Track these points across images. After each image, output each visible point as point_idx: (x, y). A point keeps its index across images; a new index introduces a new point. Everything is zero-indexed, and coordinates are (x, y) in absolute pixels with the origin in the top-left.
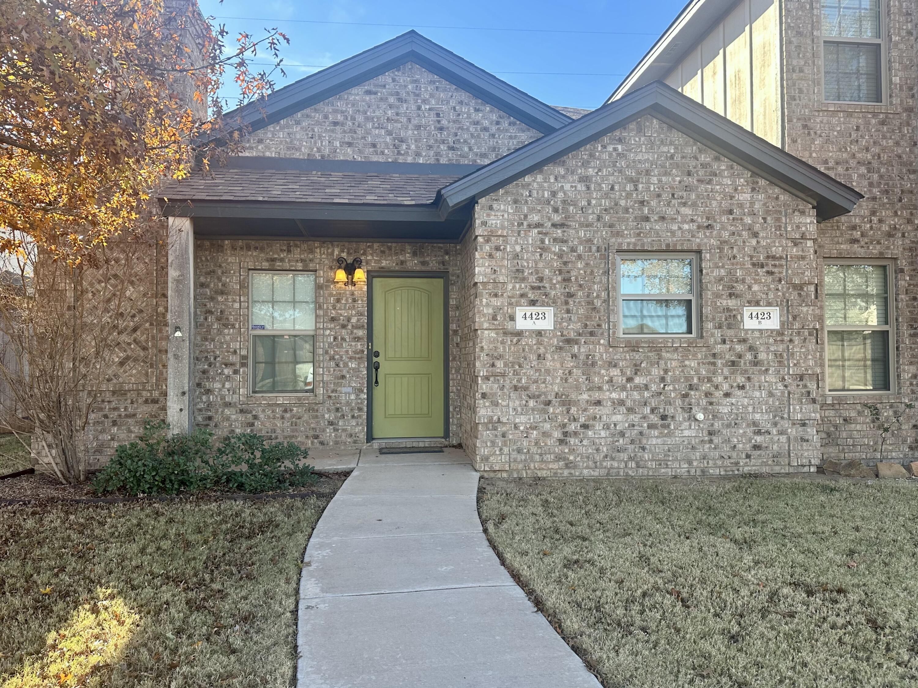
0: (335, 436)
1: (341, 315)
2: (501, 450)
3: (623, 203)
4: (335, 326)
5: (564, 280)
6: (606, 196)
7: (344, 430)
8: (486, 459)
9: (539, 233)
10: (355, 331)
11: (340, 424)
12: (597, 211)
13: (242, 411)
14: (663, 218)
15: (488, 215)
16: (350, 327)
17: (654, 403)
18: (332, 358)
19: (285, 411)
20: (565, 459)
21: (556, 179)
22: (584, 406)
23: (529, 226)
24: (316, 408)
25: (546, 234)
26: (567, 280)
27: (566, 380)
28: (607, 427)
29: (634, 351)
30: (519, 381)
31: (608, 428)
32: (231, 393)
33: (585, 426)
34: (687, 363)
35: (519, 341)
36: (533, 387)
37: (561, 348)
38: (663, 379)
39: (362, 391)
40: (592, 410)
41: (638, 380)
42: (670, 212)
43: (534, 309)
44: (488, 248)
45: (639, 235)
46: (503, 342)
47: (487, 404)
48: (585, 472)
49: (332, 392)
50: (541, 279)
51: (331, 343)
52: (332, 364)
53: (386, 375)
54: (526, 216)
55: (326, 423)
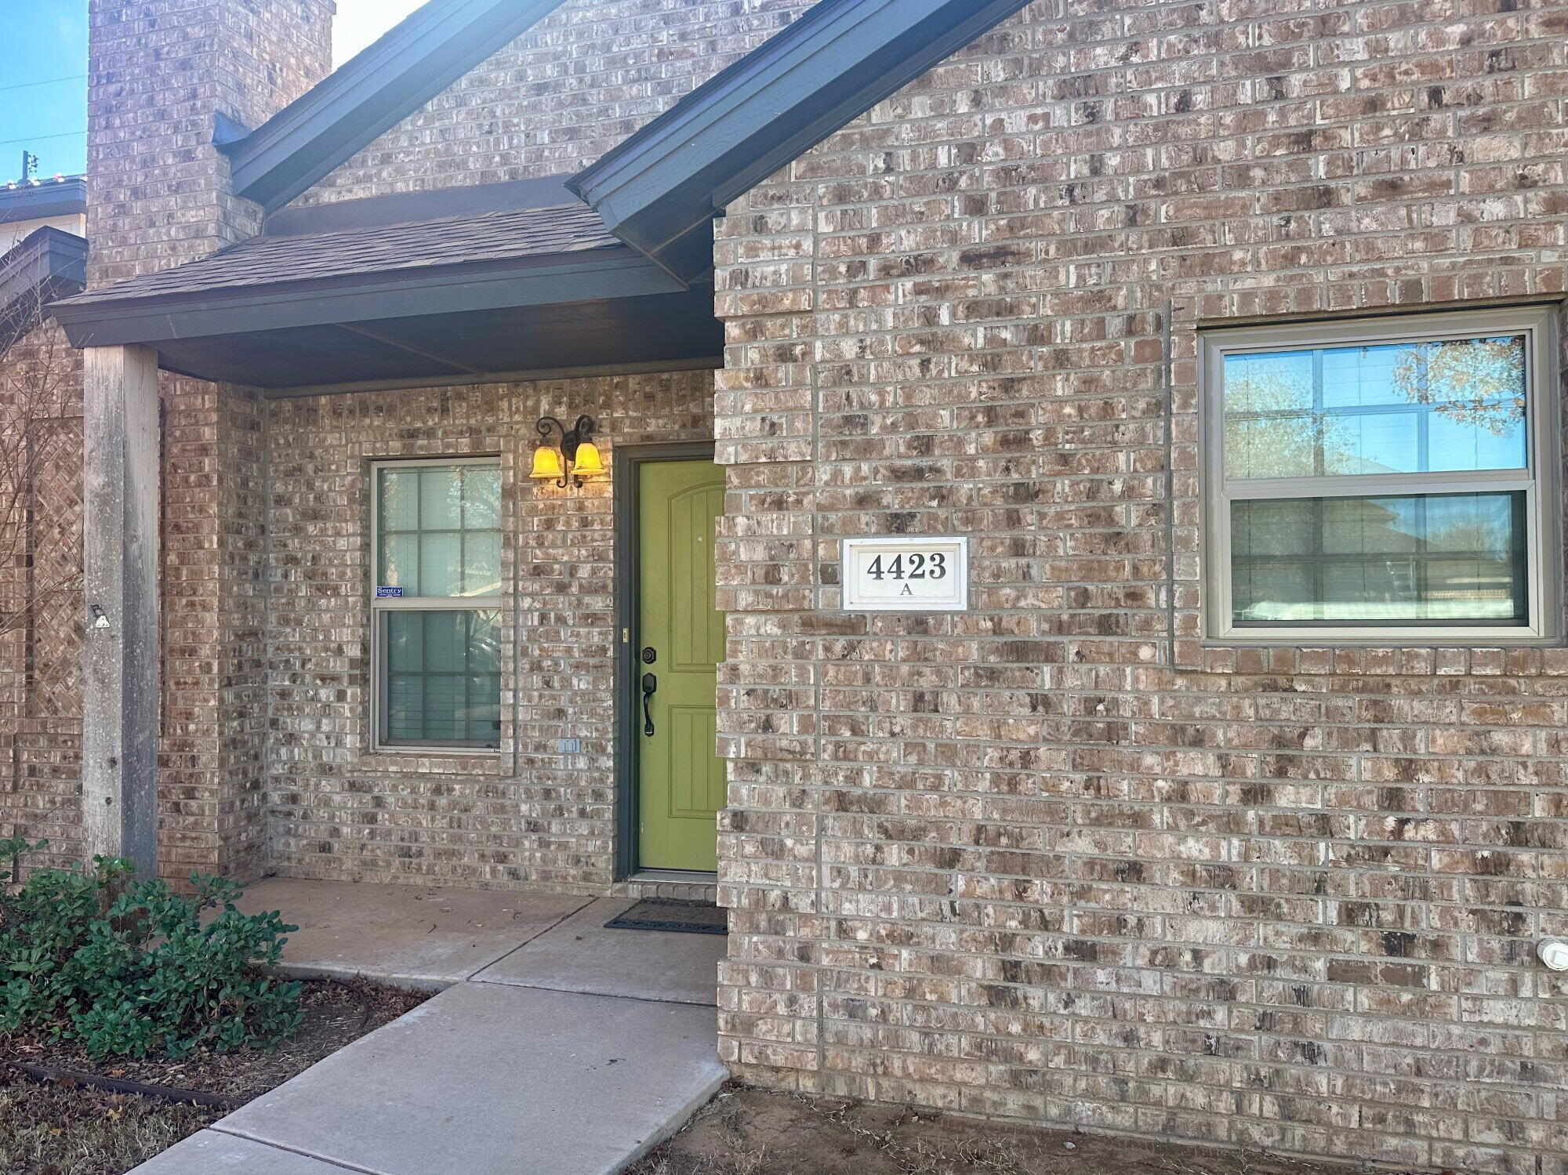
0: (544, 858)
1: (556, 560)
2: (792, 1001)
3: (1225, 150)
4: (542, 588)
5: (1005, 442)
6: (1162, 132)
7: (562, 846)
8: (744, 1026)
9: (919, 290)
10: (587, 600)
11: (554, 829)
12: (1128, 191)
13: (353, 786)
14: (1391, 188)
15: (753, 251)
16: (574, 589)
17: (1355, 884)
18: (536, 667)
19: (438, 791)
20: (1008, 1056)
21: (977, 101)
22: (1076, 880)
23: (886, 270)
24: (501, 787)
25: (941, 292)
26: (1014, 442)
27: (1013, 785)
28: (1164, 959)
29: (1275, 688)
30: (854, 778)
31: (1170, 964)
32: (333, 744)
33: (1083, 951)
34: (1500, 738)
35: (851, 648)
36: (899, 803)
37: (993, 675)
38: (1393, 799)
39: (603, 750)
40: (1109, 895)
41: (1288, 797)
42: (1423, 159)
43: (906, 545)
44: (754, 355)
45: (1291, 259)
46: (800, 653)
47: (749, 849)
48: (1084, 1109)
49: (537, 749)
50: (925, 445)
51: (534, 630)
52: (537, 680)
53: (671, 708)
54: (874, 240)
55: (523, 826)
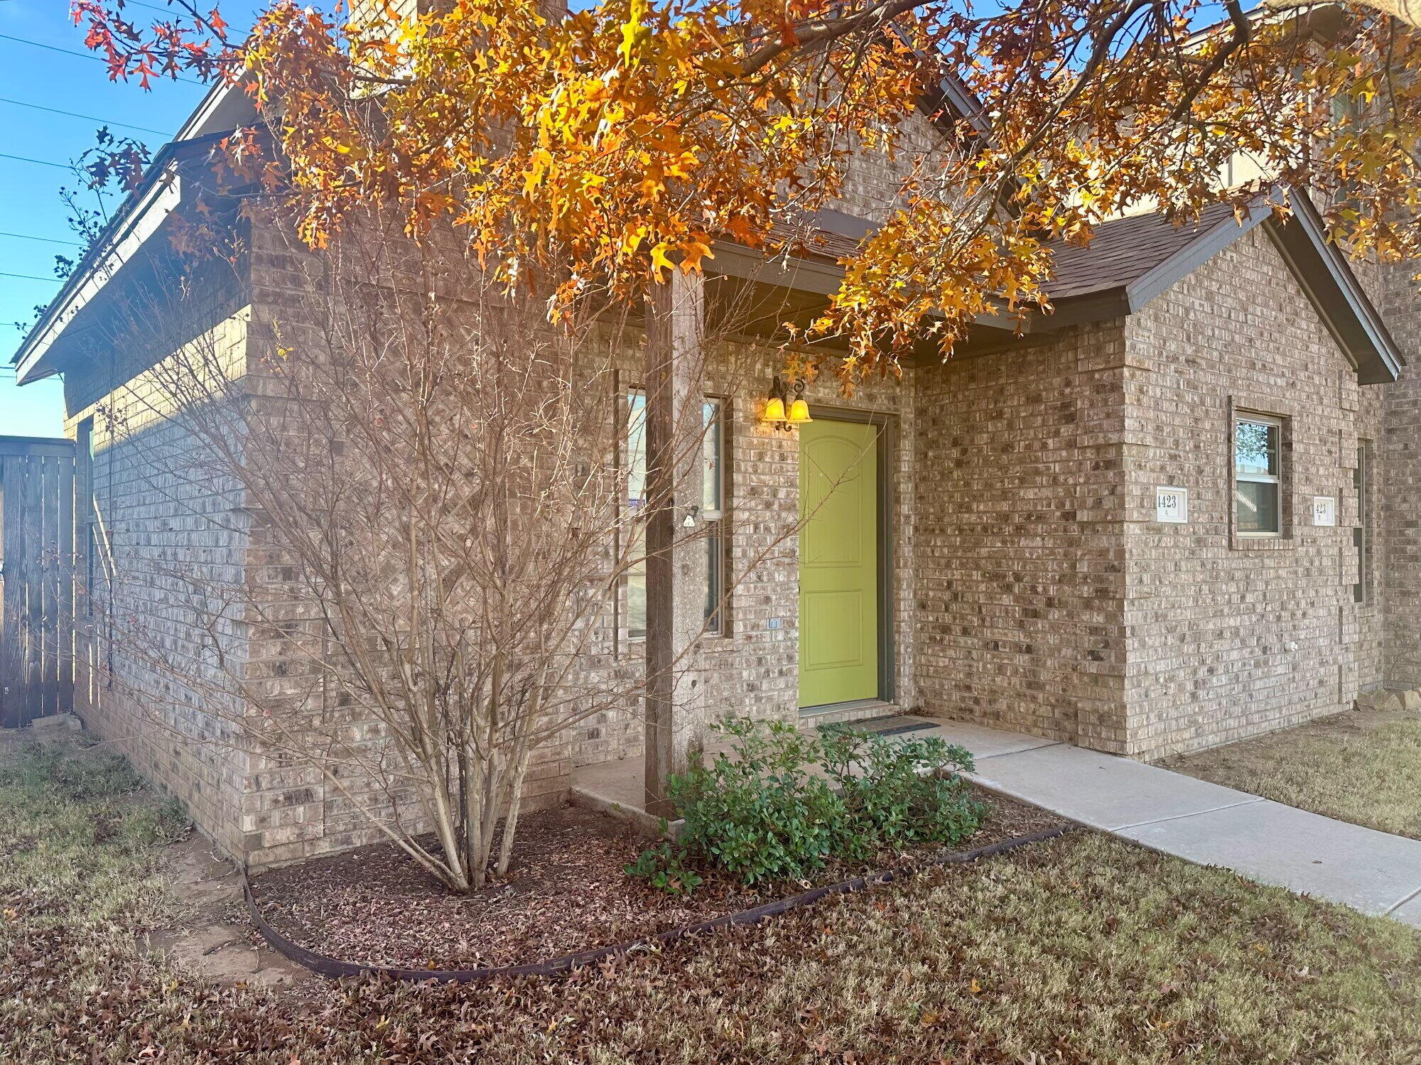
0: (758, 710)
1: (765, 483)
3: (1237, 338)
4: (756, 504)
6: (1225, 325)
7: (770, 699)
8: (1134, 734)
9: (1176, 370)
11: (764, 687)
12: (1219, 346)
13: (618, 674)
14: (1264, 367)
15: (1136, 334)
16: (776, 507)
17: (1258, 629)
20: (1195, 722)
21: (1188, 290)
22: (1210, 639)
23: (1167, 357)
24: (730, 660)
25: (1181, 373)
26: (1197, 447)
27: (1197, 601)
28: (1226, 669)
30: (1160, 604)
32: (600, 639)
33: (1211, 670)
35: (1160, 540)
36: (1171, 614)
37: (1193, 552)
38: (1264, 596)
39: (793, 625)
40: (1216, 645)
41: (1248, 598)
42: (1269, 358)
43: (1171, 490)
44: (1133, 387)
46: (1146, 543)
47: (1135, 644)
48: (1210, 738)
49: (753, 628)
50: (1177, 444)
51: (750, 537)
52: (753, 575)
53: (806, 593)
54: (1165, 342)
55: (745, 687)
